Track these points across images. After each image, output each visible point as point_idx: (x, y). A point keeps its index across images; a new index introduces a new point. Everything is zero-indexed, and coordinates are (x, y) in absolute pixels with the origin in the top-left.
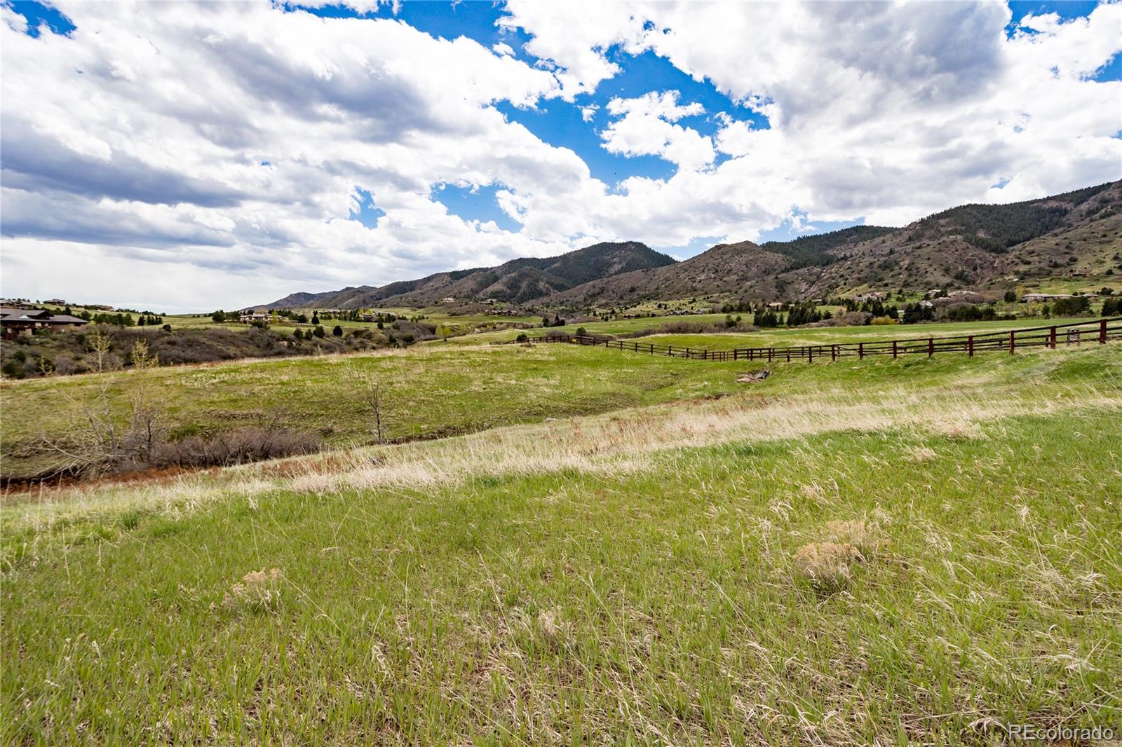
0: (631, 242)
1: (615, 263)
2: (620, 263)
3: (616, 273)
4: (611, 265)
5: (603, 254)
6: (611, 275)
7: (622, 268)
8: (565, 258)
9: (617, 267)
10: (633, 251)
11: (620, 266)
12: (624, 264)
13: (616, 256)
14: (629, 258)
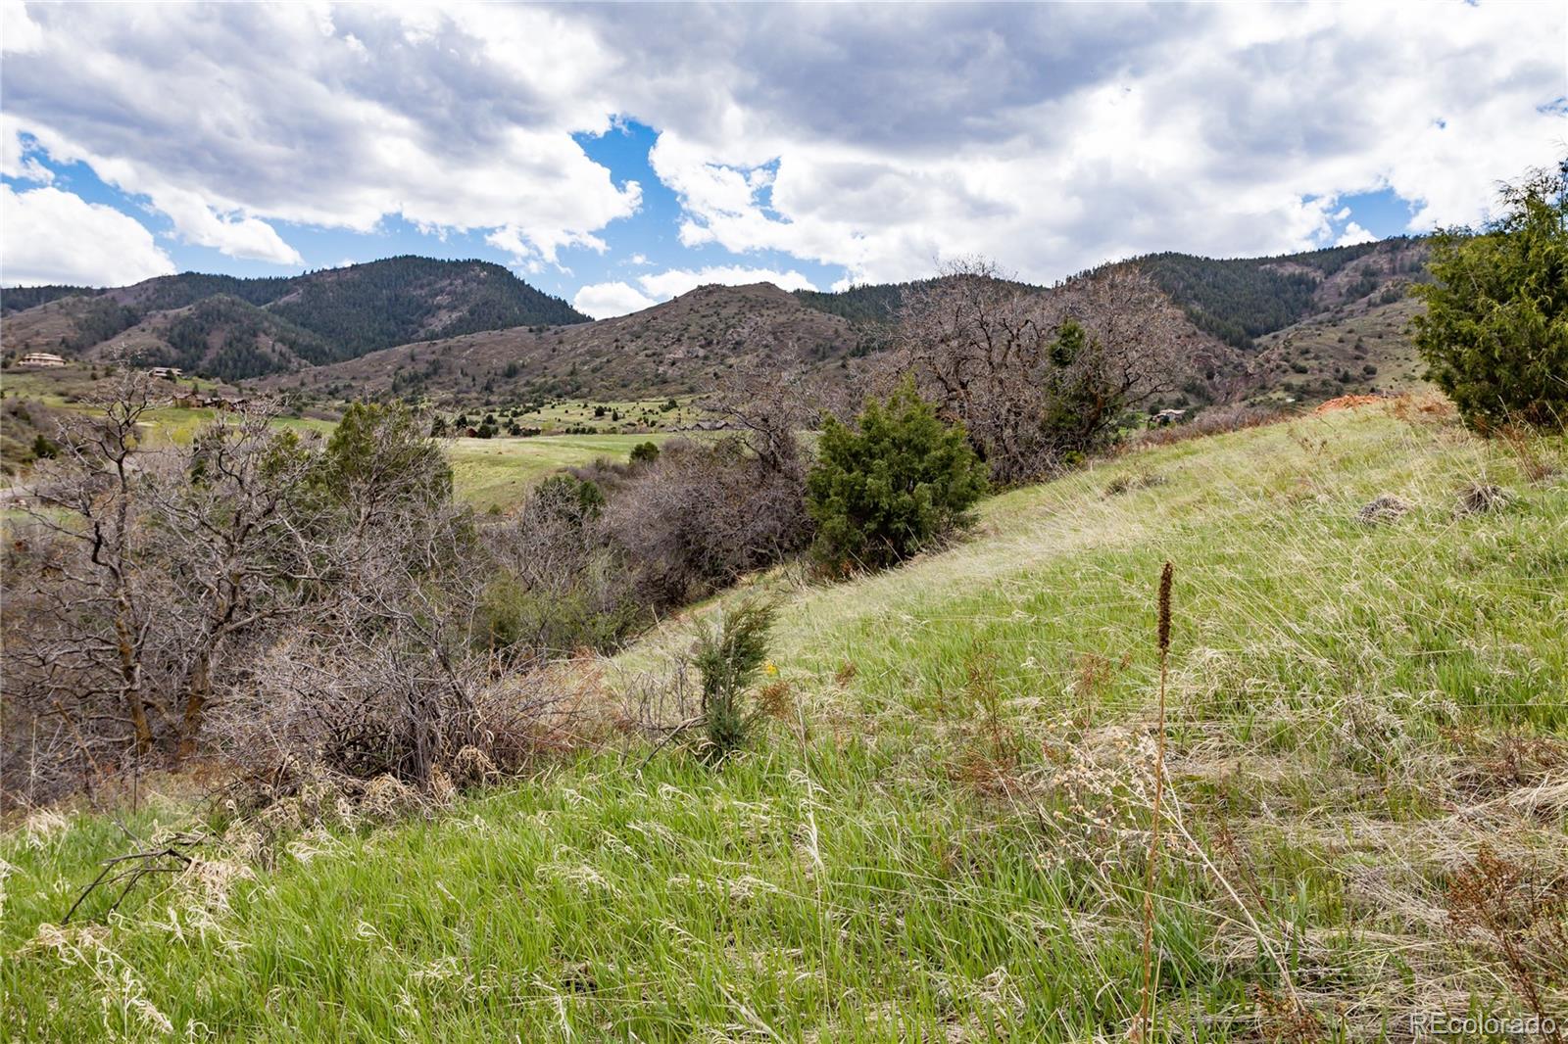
0: (477, 262)
1: (439, 307)
2: (452, 308)
3: (448, 332)
4: (432, 311)
5: (408, 284)
6: (433, 337)
7: (460, 320)
8: (306, 280)
9: (446, 318)
10: (482, 282)
11: (454, 316)
12: (463, 311)
13: (442, 291)
14: (474, 300)
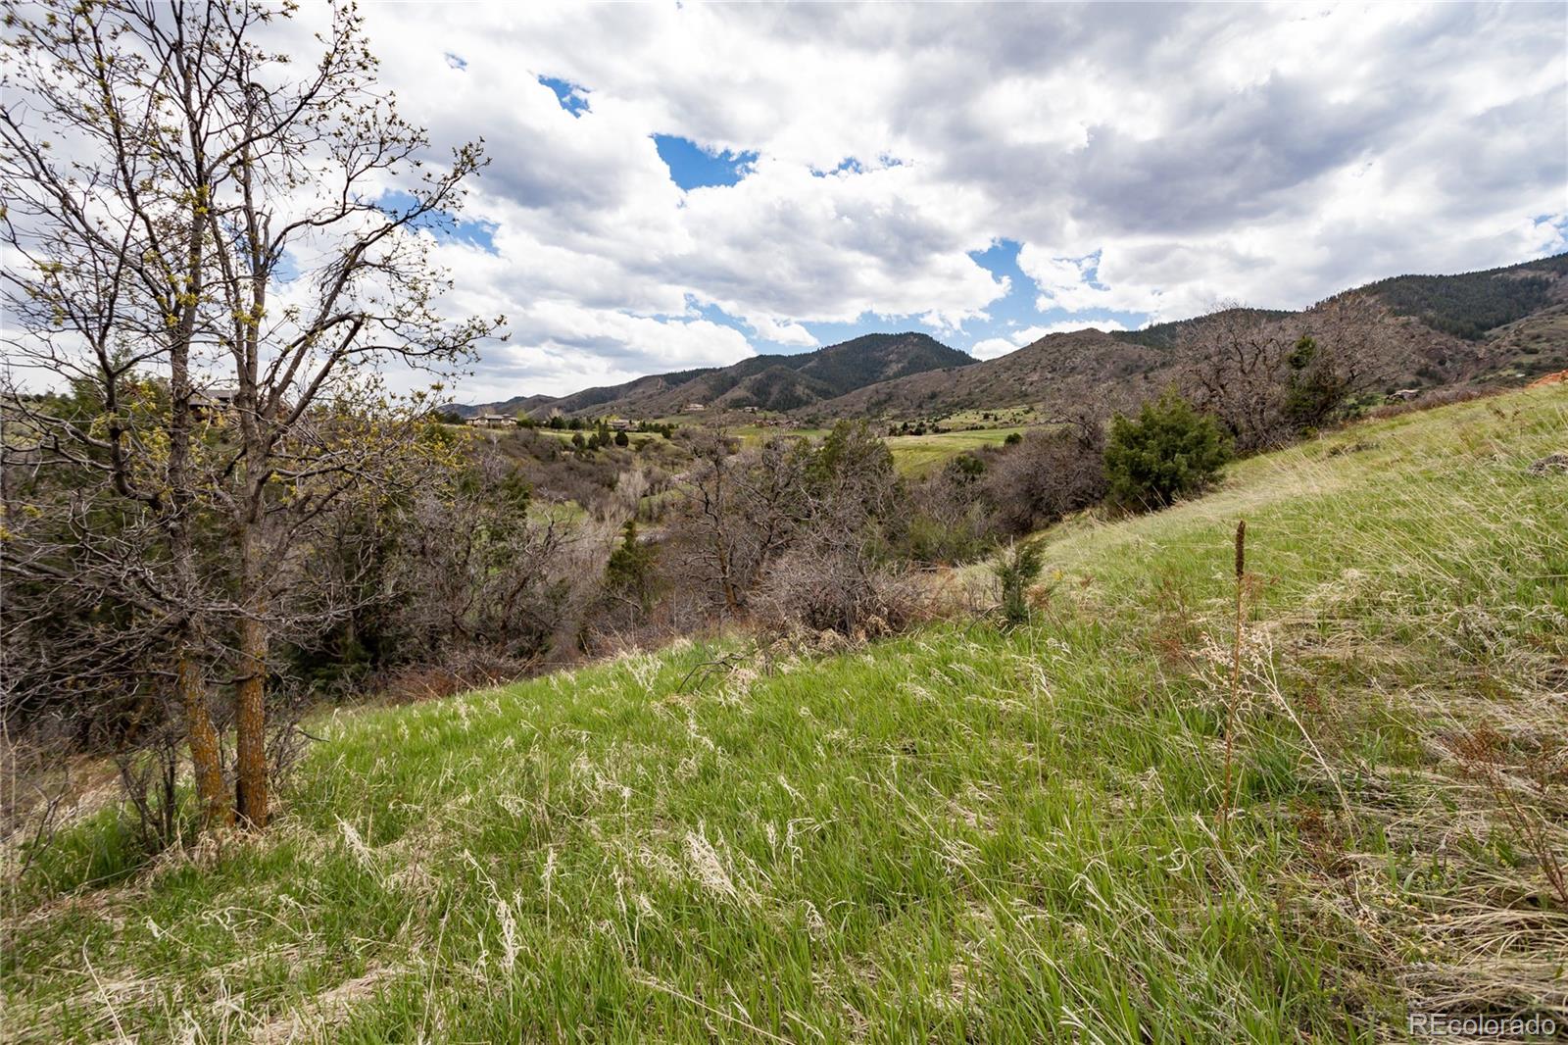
0: (912, 333)
1: (891, 361)
2: (899, 361)
3: (897, 376)
4: (886, 364)
5: (874, 350)
6: (889, 378)
7: (903, 368)
8: (819, 353)
9: (895, 368)
10: (914, 345)
11: (900, 366)
12: (905, 363)
13: (892, 352)
14: (911, 355)
